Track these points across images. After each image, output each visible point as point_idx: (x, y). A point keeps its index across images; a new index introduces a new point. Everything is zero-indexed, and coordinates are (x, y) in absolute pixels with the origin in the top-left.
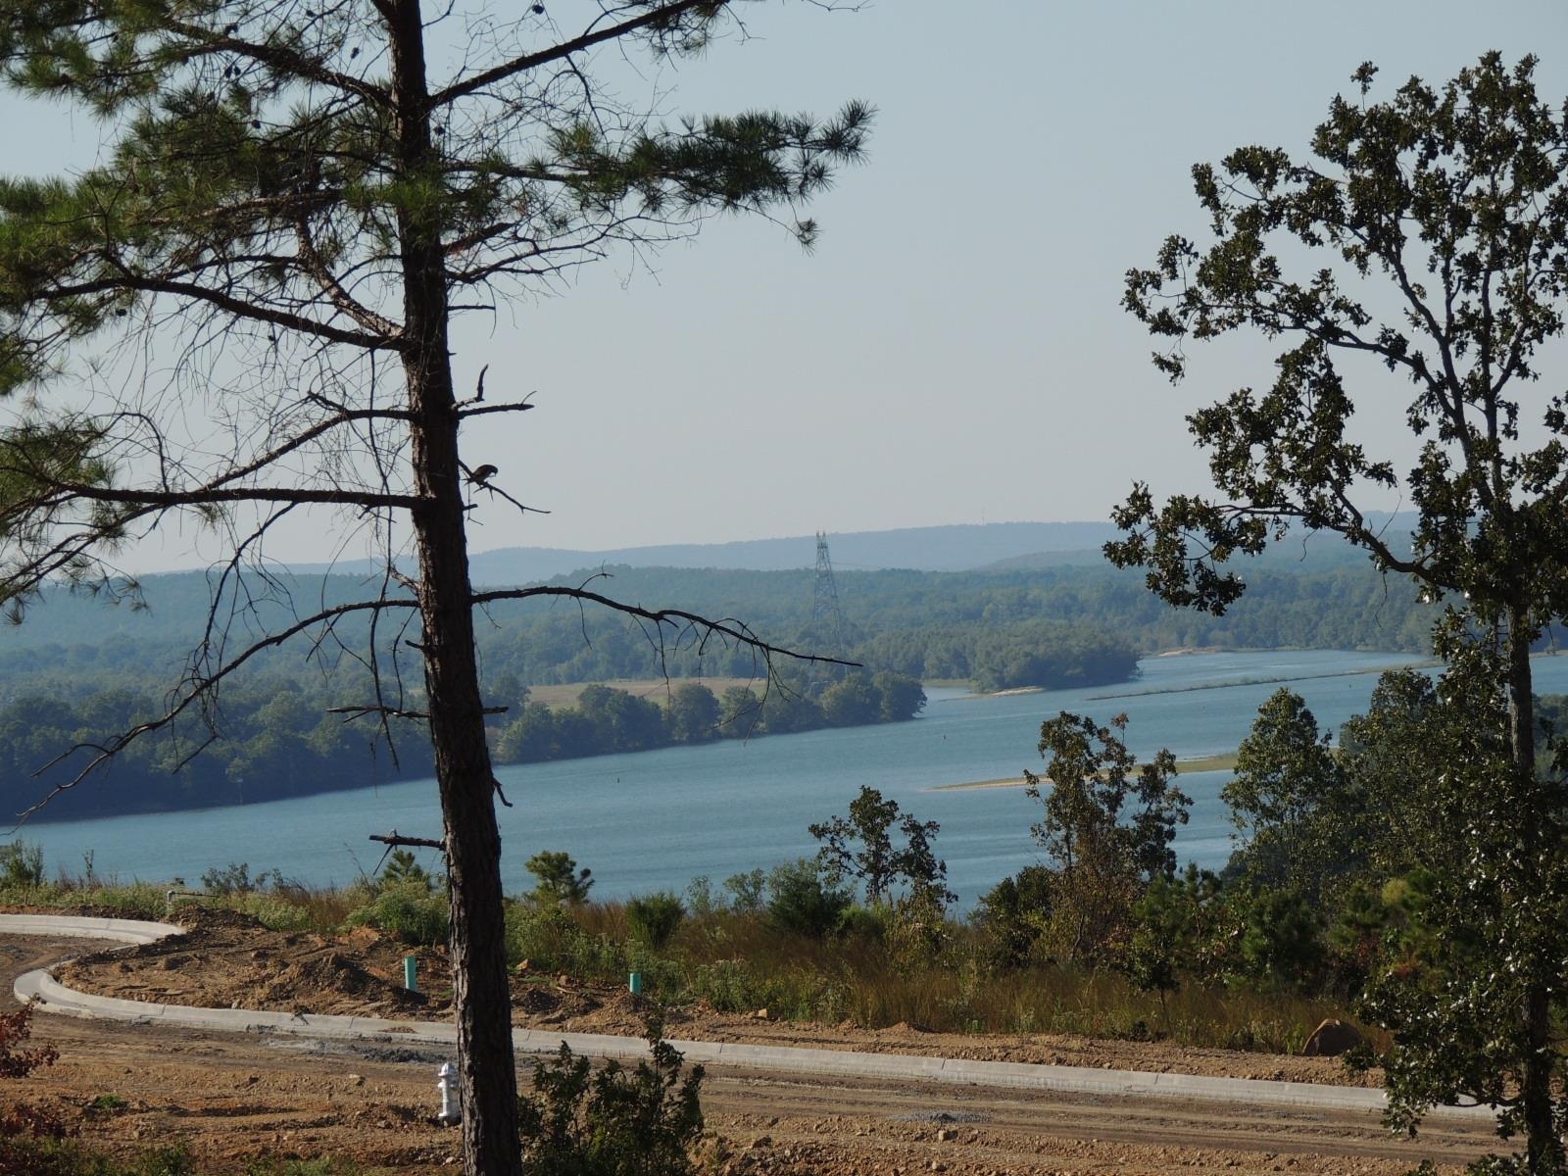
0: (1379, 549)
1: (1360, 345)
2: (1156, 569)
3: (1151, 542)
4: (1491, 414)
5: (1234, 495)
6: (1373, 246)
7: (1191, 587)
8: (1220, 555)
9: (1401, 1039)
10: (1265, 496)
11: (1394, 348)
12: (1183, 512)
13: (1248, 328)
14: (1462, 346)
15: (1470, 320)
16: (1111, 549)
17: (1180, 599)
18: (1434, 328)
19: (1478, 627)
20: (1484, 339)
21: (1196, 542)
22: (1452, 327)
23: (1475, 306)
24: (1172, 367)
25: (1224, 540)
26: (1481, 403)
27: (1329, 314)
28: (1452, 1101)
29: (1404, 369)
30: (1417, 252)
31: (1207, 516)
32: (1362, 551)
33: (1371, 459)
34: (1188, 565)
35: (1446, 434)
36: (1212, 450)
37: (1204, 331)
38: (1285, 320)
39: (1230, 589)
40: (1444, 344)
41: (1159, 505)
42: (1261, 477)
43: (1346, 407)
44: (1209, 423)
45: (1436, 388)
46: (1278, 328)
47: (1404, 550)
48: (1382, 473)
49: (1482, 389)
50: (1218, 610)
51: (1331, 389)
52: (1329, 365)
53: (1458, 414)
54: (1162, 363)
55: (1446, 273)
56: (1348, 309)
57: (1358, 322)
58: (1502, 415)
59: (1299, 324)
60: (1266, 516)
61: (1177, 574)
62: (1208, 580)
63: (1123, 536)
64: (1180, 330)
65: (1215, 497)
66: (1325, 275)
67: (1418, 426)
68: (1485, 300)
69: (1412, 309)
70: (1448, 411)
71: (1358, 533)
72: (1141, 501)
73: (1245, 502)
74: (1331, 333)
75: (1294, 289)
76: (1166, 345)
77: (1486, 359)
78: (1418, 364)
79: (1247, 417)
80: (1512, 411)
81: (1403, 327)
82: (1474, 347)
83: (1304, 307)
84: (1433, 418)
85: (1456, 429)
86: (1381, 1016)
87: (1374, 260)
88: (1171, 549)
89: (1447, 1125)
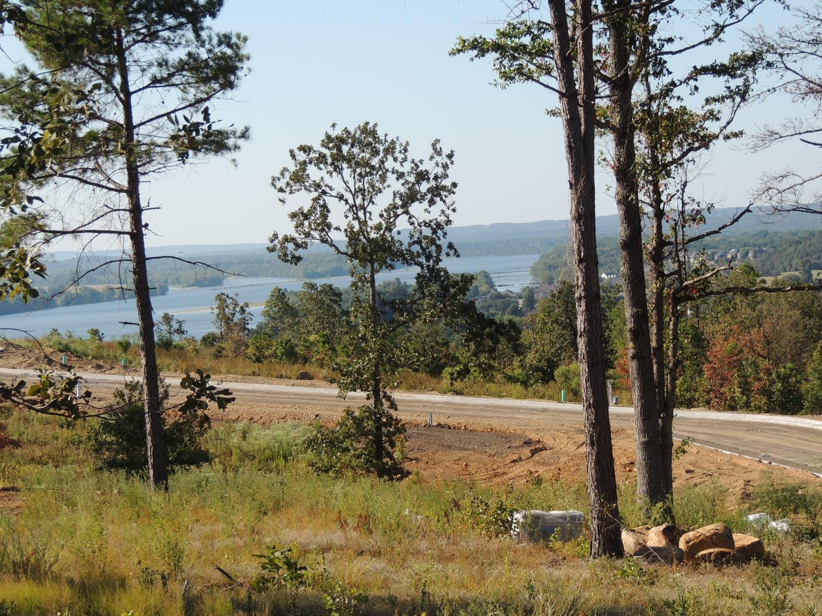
0: (337, 248)
1: (332, 196)
2: (280, 253)
3: (279, 246)
4: (365, 214)
5: (300, 234)
6: (335, 170)
7: (289, 258)
8: (296, 250)
9: (343, 375)
10: (308, 235)
11: (341, 197)
12: (286, 239)
13: (303, 192)
14: (357, 197)
15: (360, 190)
16: (268, 248)
17: (287, 261)
18: (351, 191)
19: (360, 269)
20: (363, 195)
21: (290, 246)
22: (356, 192)
23: (361, 186)
24: (282, 201)
25: (298, 246)
26: (362, 211)
27: (324, 188)
28: (355, 391)
29: (343, 202)
30: (347, 172)
31: (293, 240)
32: (333, 249)
33: (334, 225)
34: (288, 253)
35: (354, 219)
36: (294, 223)
37: (291, 193)
38: (312, 189)
39: (299, 259)
40: (353, 196)
41: (280, 237)
42: (307, 230)
43: (328, 211)
44: (293, 216)
45: (351, 207)
46: (310, 191)
47: (343, 249)
48: (337, 229)
49: (363, 208)
50: (296, 264)
51: (325, 207)
52: (324, 200)
53: (357, 214)
54: (281, 200)
55: (354, 177)
56: (329, 187)
57: (331, 190)
58: (368, 215)
59: (316, 190)
60: (308, 240)
61: (285, 255)
62: (293, 257)
63: (271, 245)
64: (285, 192)
65: (296, 235)
66: (322, 178)
67: (346, 217)
68: (363, 185)
69: (345, 187)
70: (354, 213)
71: (332, 245)
72: (276, 236)
73: (303, 236)
74: (324, 193)
75: (314, 181)
76: (281, 195)
77: (364, 200)
78: (346, 201)
79: (303, 214)
80: (370, 213)
81: (343, 192)
82: (360, 197)
83: (318, 186)
84: (350, 215)
85: (357, 218)
86: (337, 369)
87: (334, 174)
88: (283, 248)
89: (353, 398)
